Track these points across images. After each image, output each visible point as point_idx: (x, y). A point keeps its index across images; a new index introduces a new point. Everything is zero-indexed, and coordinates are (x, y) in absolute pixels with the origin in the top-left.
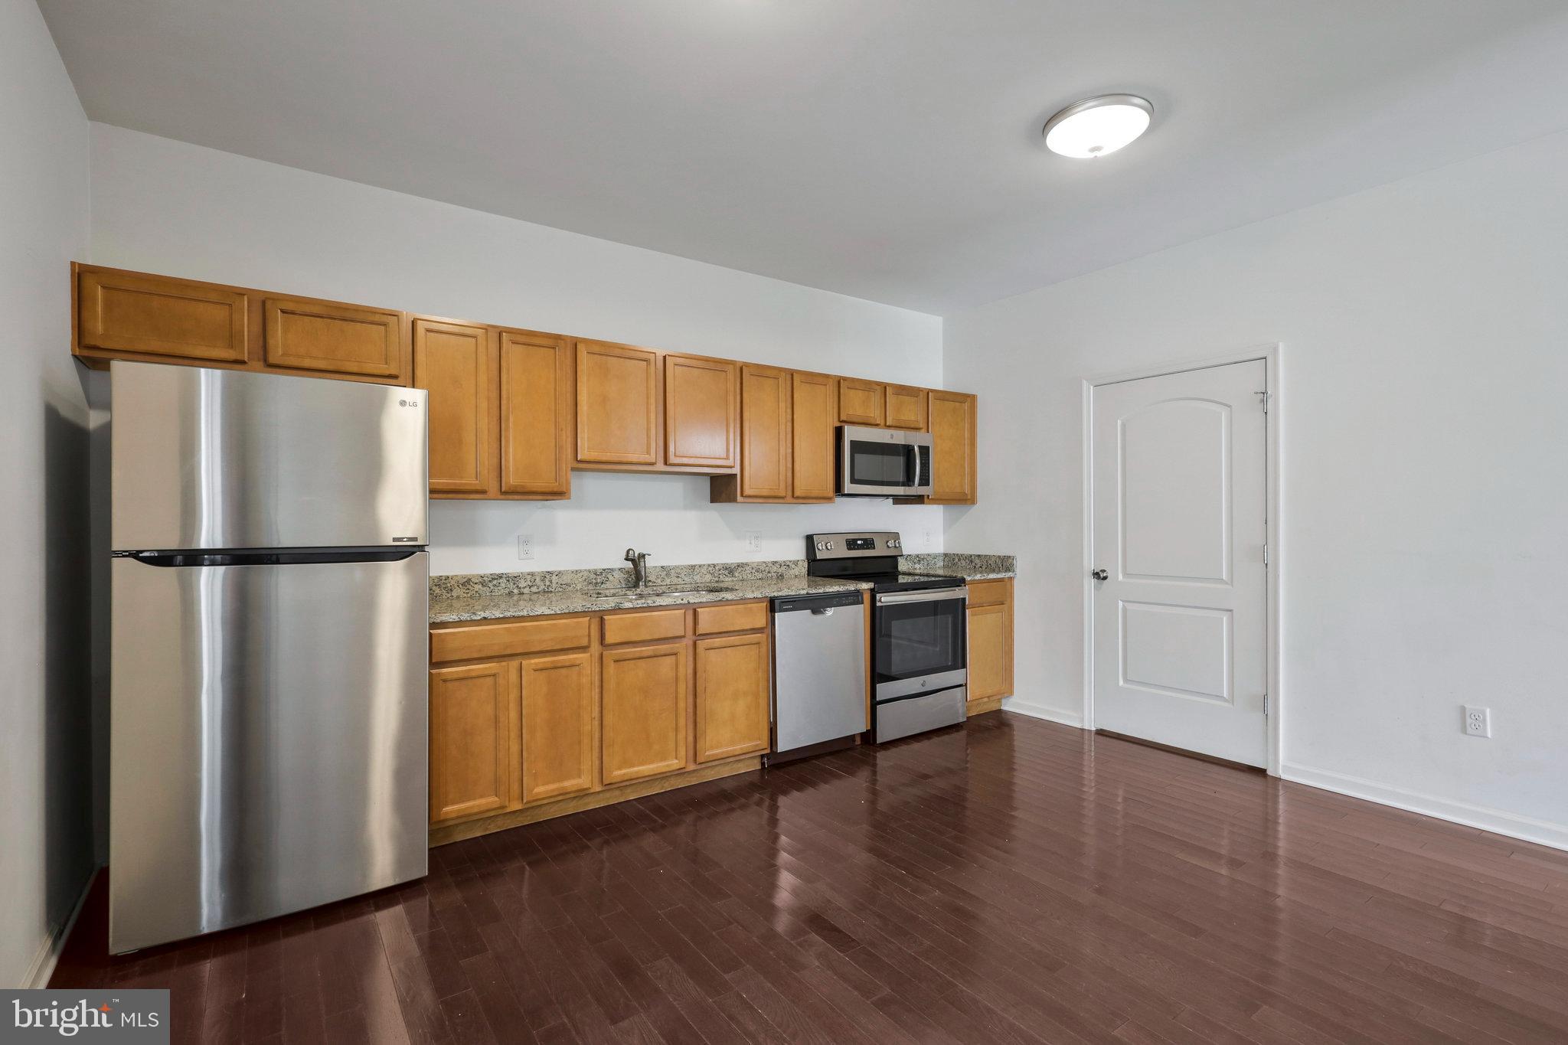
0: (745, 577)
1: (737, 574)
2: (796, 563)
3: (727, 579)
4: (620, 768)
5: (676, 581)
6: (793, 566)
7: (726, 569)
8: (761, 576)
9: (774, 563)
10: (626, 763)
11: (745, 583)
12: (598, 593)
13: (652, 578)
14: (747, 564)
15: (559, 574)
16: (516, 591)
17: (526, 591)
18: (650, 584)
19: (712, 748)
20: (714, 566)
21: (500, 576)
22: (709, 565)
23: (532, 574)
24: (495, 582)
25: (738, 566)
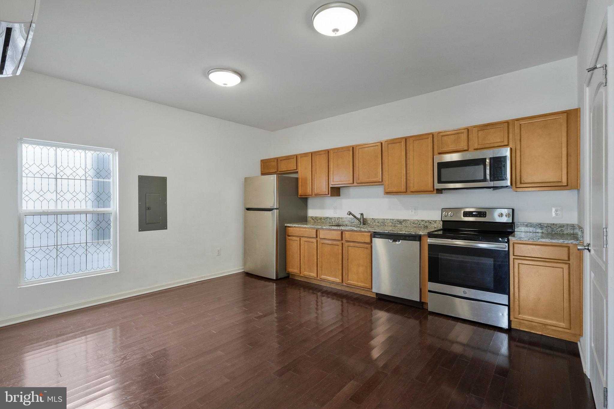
0: (407, 225)
1: (403, 224)
2: (435, 222)
3: (398, 225)
4: (324, 275)
5: (377, 224)
6: (433, 223)
7: (398, 221)
8: (415, 225)
9: (422, 221)
10: (325, 275)
11: (407, 228)
12: (346, 225)
13: (369, 222)
14: (408, 220)
15: (341, 218)
16: (331, 222)
17: (333, 222)
18: (368, 224)
19: (350, 280)
20: (393, 220)
21: (328, 218)
22: (391, 219)
23: (335, 218)
24: (327, 219)
25: (404, 221)
